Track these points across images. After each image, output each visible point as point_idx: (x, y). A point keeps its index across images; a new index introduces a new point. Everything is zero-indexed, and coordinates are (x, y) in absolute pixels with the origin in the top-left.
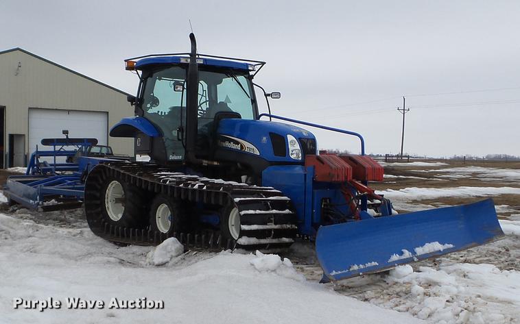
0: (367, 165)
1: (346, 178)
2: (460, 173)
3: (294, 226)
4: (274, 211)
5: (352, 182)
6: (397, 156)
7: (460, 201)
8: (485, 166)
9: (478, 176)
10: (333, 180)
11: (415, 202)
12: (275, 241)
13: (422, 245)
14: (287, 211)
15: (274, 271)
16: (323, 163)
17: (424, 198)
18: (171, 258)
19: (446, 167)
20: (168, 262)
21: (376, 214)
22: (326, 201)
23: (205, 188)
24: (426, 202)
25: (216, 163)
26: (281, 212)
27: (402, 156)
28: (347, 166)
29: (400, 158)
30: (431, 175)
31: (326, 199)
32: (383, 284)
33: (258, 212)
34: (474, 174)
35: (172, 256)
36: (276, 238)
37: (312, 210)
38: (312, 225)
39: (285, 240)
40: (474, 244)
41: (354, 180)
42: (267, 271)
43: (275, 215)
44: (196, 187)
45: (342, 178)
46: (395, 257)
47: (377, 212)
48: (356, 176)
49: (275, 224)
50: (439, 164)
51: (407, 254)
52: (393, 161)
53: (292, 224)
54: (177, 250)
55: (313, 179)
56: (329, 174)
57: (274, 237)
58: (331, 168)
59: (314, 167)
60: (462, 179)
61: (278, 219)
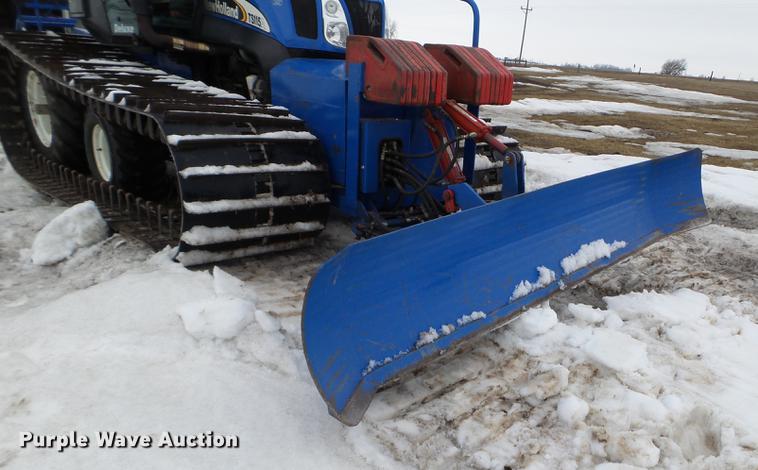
0: (480, 69)
1: (433, 95)
2: (577, 82)
3: (322, 198)
4: (273, 167)
5: (447, 107)
6: (515, 60)
7: (585, 119)
8: (600, 76)
9: (596, 86)
10: (403, 100)
11: (535, 117)
12: (278, 230)
13: (575, 251)
14: (306, 166)
15: (230, 340)
16: (382, 57)
17: (546, 113)
18: (75, 251)
19: (560, 74)
20: (64, 260)
21: (490, 164)
22: (390, 147)
23: (123, 102)
24: (548, 118)
25: (202, 47)
26: (290, 168)
27: (520, 60)
28: (438, 68)
29: (518, 62)
30: (548, 84)
31: (388, 142)
32: (492, 353)
33: (229, 169)
34: (591, 84)
35: (77, 244)
36: (281, 223)
37: (360, 165)
38: (359, 198)
39: (303, 226)
40: (657, 234)
41: (451, 103)
42: (214, 339)
43: (275, 175)
44: (110, 98)
45: (422, 98)
46: (523, 289)
47: (493, 160)
48: (455, 94)
49: (277, 195)
50: (555, 70)
51: (547, 275)
52: (511, 65)
53: (317, 192)
54: (88, 233)
55: (361, 94)
56: (395, 84)
57: (277, 222)
58: (399, 70)
59: (364, 66)
60: (579, 89)
61: (282, 184)
